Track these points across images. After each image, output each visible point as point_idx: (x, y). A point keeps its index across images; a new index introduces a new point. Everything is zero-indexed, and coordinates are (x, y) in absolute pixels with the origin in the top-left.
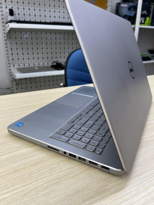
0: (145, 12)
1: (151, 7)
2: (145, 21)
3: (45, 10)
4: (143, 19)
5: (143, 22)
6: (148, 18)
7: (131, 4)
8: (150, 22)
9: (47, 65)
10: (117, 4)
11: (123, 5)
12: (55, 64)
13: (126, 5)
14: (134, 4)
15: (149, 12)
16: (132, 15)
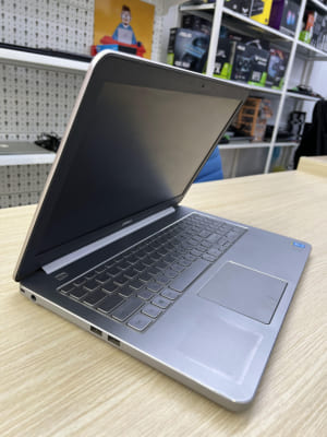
0: (222, 53)
1: (232, 45)
2: (221, 70)
3: (37, 23)
4: (219, 65)
5: (218, 71)
6: (226, 66)
7: (198, 34)
8: (230, 72)
9: (25, 139)
10: (172, 30)
11: (183, 34)
12: (45, 138)
13: (189, 35)
14: (204, 35)
15: (228, 53)
16: (200, 56)
